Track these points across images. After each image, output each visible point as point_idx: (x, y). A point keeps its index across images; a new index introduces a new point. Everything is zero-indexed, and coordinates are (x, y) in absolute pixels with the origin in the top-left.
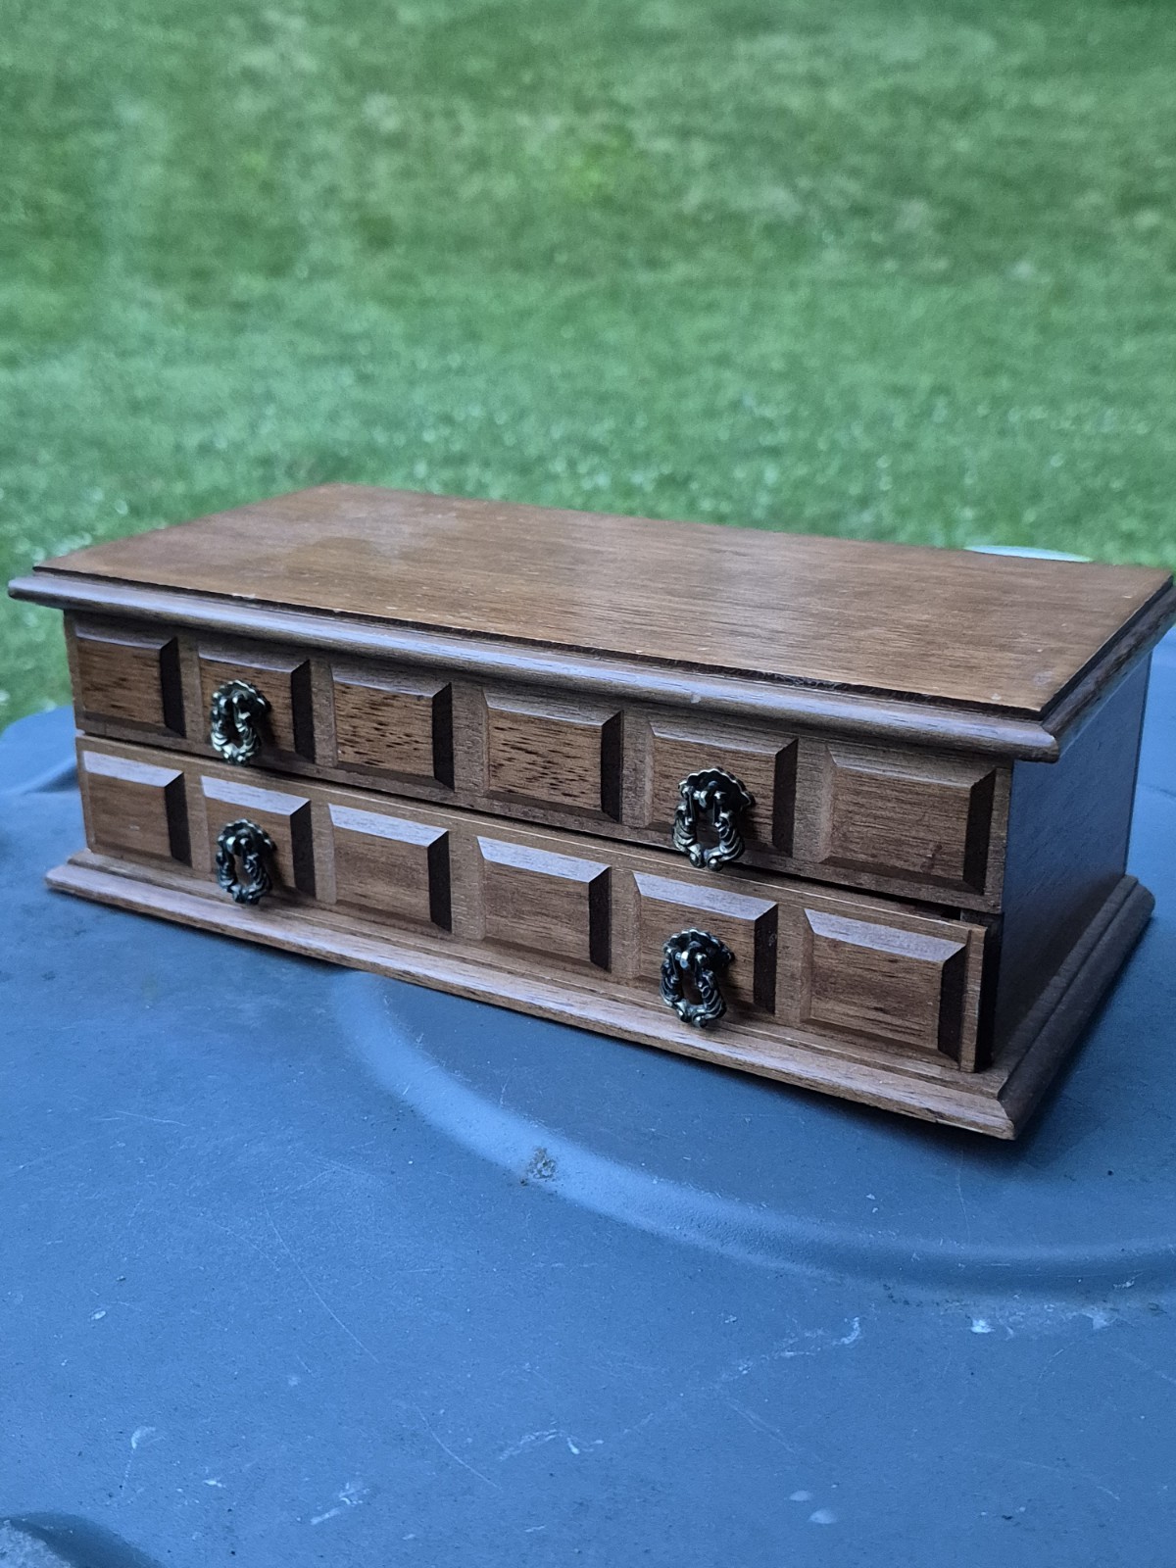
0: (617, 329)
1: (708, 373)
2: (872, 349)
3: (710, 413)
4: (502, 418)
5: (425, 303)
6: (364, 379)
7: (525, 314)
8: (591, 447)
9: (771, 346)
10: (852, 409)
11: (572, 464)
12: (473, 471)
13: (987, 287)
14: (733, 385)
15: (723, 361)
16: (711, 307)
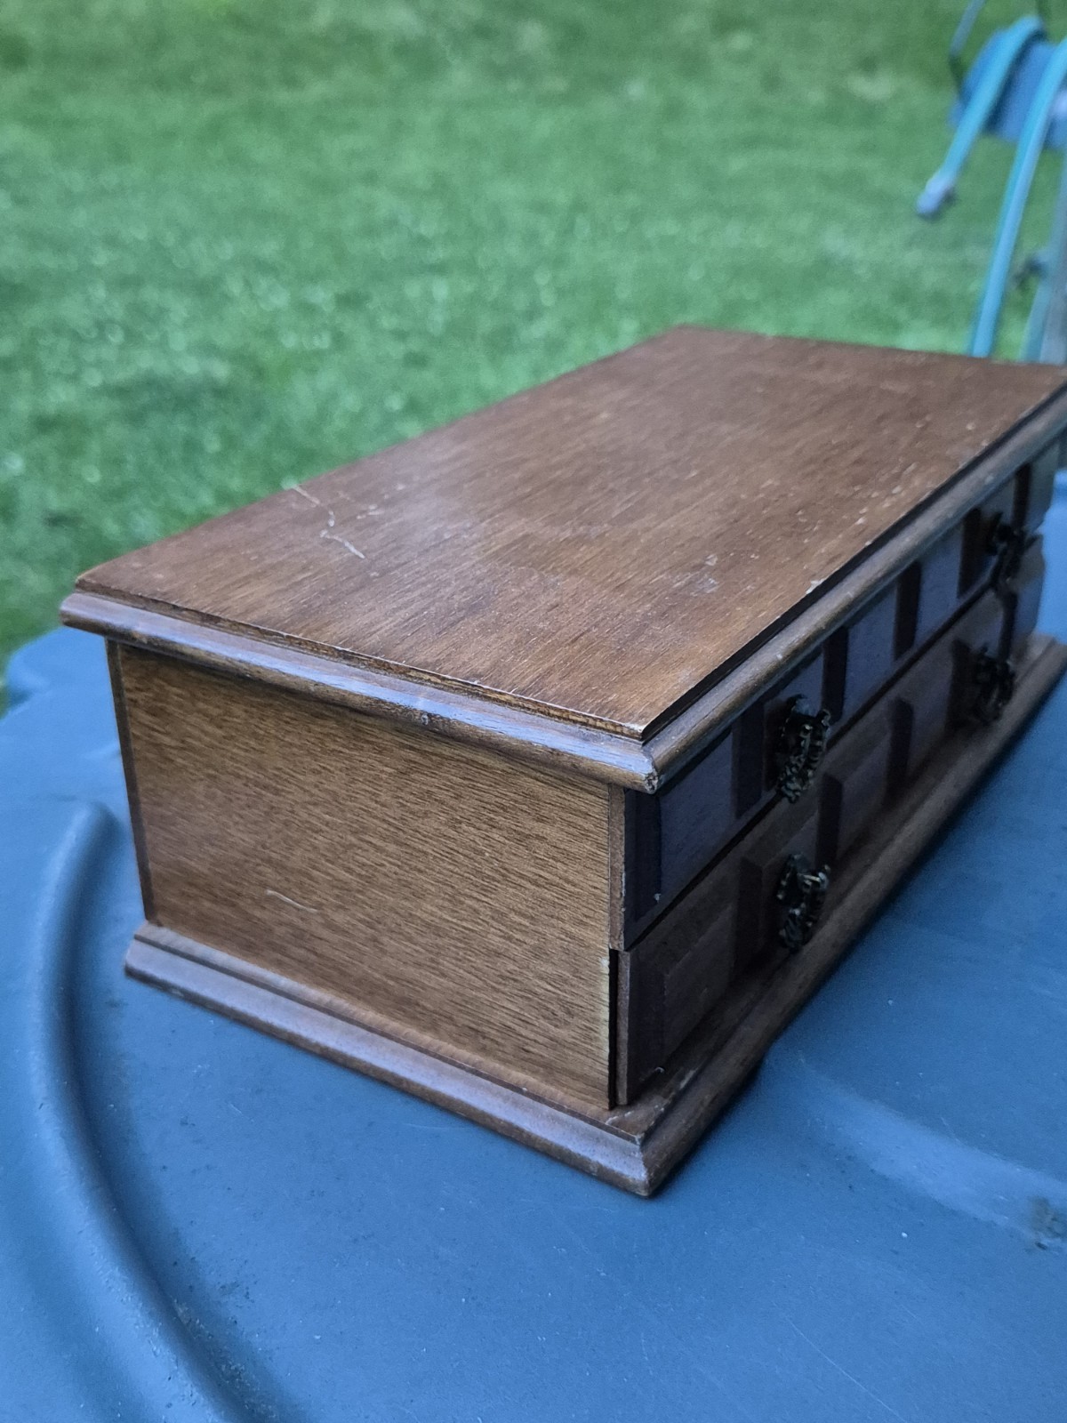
0: (264, 147)
1: (359, 191)
2: (511, 166)
3: (369, 231)
4: (170, 239)
5: (69, 123)
6: (20, 201)
7: (169, 135)
8: (264, 267)
9: (414, 163)
10: (501, 227)
11: (248, 284)
12: (150, 294)
13: (604, 107)
14: (385, 203)
15: (371, 178)
16: (352, 126)
